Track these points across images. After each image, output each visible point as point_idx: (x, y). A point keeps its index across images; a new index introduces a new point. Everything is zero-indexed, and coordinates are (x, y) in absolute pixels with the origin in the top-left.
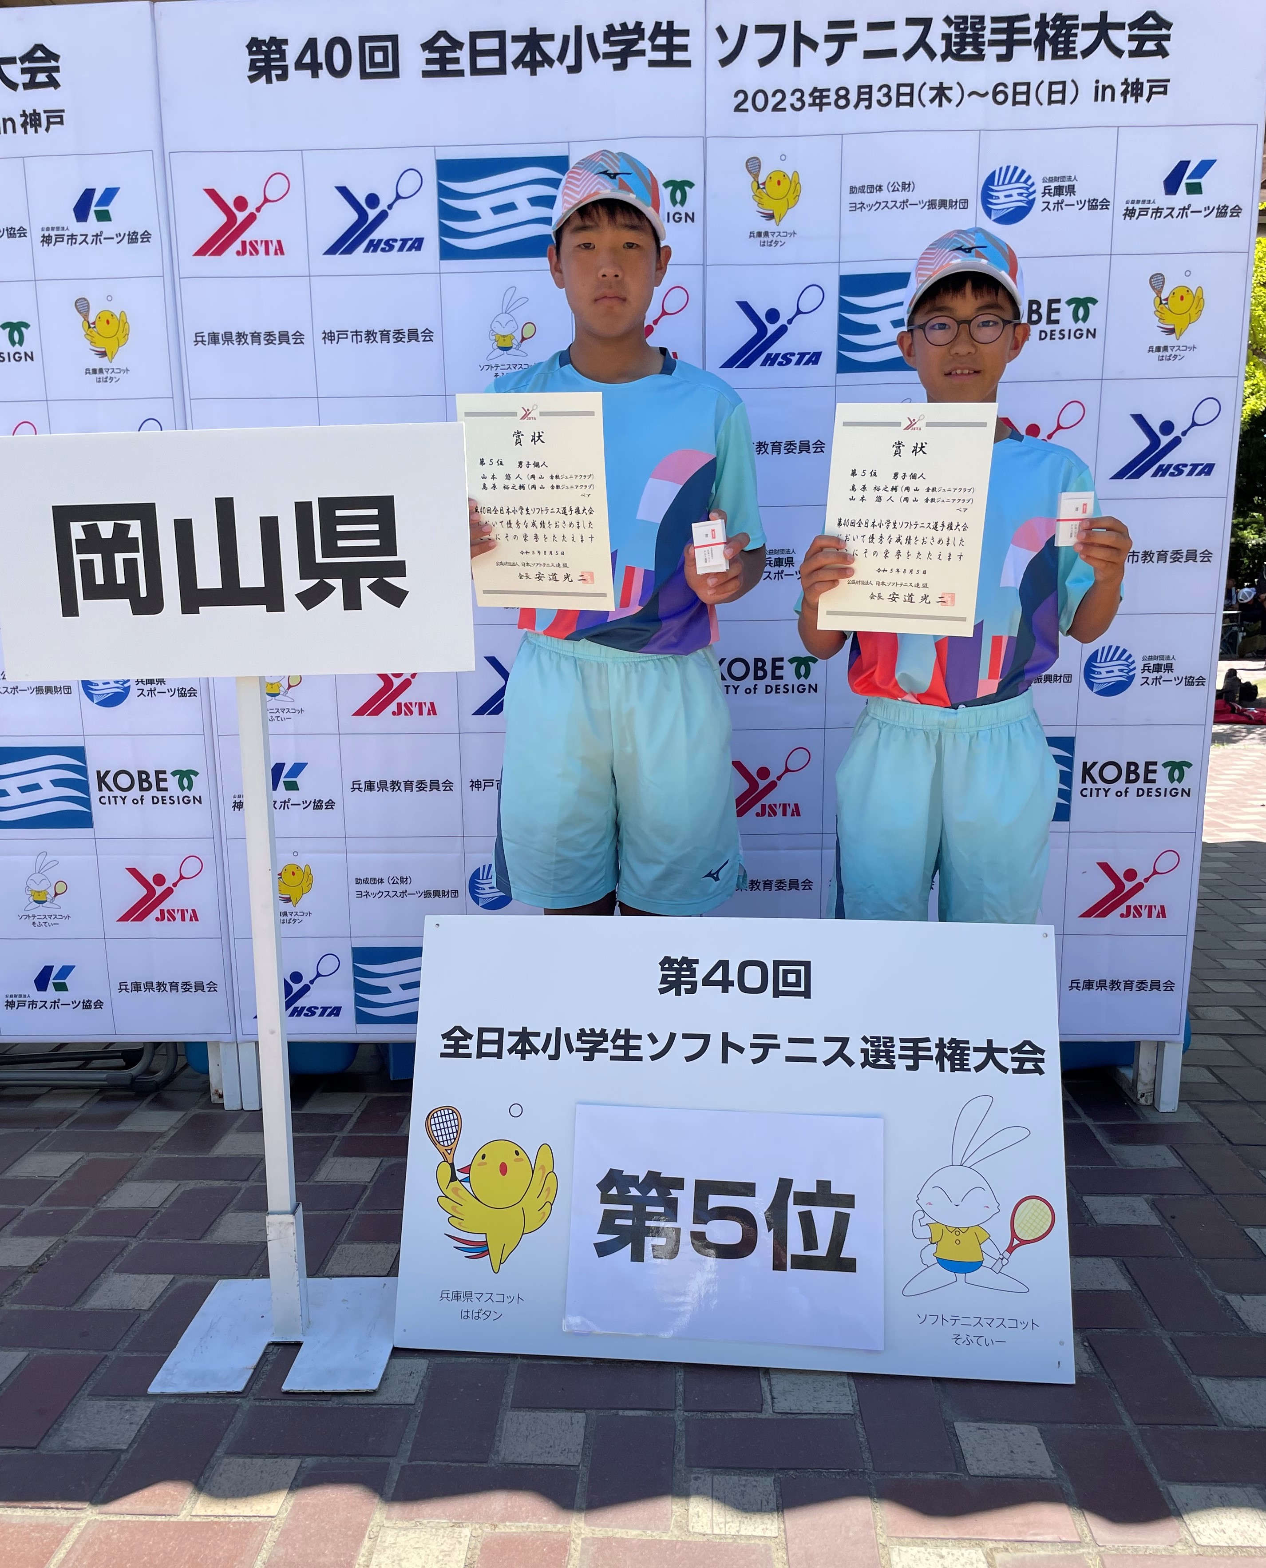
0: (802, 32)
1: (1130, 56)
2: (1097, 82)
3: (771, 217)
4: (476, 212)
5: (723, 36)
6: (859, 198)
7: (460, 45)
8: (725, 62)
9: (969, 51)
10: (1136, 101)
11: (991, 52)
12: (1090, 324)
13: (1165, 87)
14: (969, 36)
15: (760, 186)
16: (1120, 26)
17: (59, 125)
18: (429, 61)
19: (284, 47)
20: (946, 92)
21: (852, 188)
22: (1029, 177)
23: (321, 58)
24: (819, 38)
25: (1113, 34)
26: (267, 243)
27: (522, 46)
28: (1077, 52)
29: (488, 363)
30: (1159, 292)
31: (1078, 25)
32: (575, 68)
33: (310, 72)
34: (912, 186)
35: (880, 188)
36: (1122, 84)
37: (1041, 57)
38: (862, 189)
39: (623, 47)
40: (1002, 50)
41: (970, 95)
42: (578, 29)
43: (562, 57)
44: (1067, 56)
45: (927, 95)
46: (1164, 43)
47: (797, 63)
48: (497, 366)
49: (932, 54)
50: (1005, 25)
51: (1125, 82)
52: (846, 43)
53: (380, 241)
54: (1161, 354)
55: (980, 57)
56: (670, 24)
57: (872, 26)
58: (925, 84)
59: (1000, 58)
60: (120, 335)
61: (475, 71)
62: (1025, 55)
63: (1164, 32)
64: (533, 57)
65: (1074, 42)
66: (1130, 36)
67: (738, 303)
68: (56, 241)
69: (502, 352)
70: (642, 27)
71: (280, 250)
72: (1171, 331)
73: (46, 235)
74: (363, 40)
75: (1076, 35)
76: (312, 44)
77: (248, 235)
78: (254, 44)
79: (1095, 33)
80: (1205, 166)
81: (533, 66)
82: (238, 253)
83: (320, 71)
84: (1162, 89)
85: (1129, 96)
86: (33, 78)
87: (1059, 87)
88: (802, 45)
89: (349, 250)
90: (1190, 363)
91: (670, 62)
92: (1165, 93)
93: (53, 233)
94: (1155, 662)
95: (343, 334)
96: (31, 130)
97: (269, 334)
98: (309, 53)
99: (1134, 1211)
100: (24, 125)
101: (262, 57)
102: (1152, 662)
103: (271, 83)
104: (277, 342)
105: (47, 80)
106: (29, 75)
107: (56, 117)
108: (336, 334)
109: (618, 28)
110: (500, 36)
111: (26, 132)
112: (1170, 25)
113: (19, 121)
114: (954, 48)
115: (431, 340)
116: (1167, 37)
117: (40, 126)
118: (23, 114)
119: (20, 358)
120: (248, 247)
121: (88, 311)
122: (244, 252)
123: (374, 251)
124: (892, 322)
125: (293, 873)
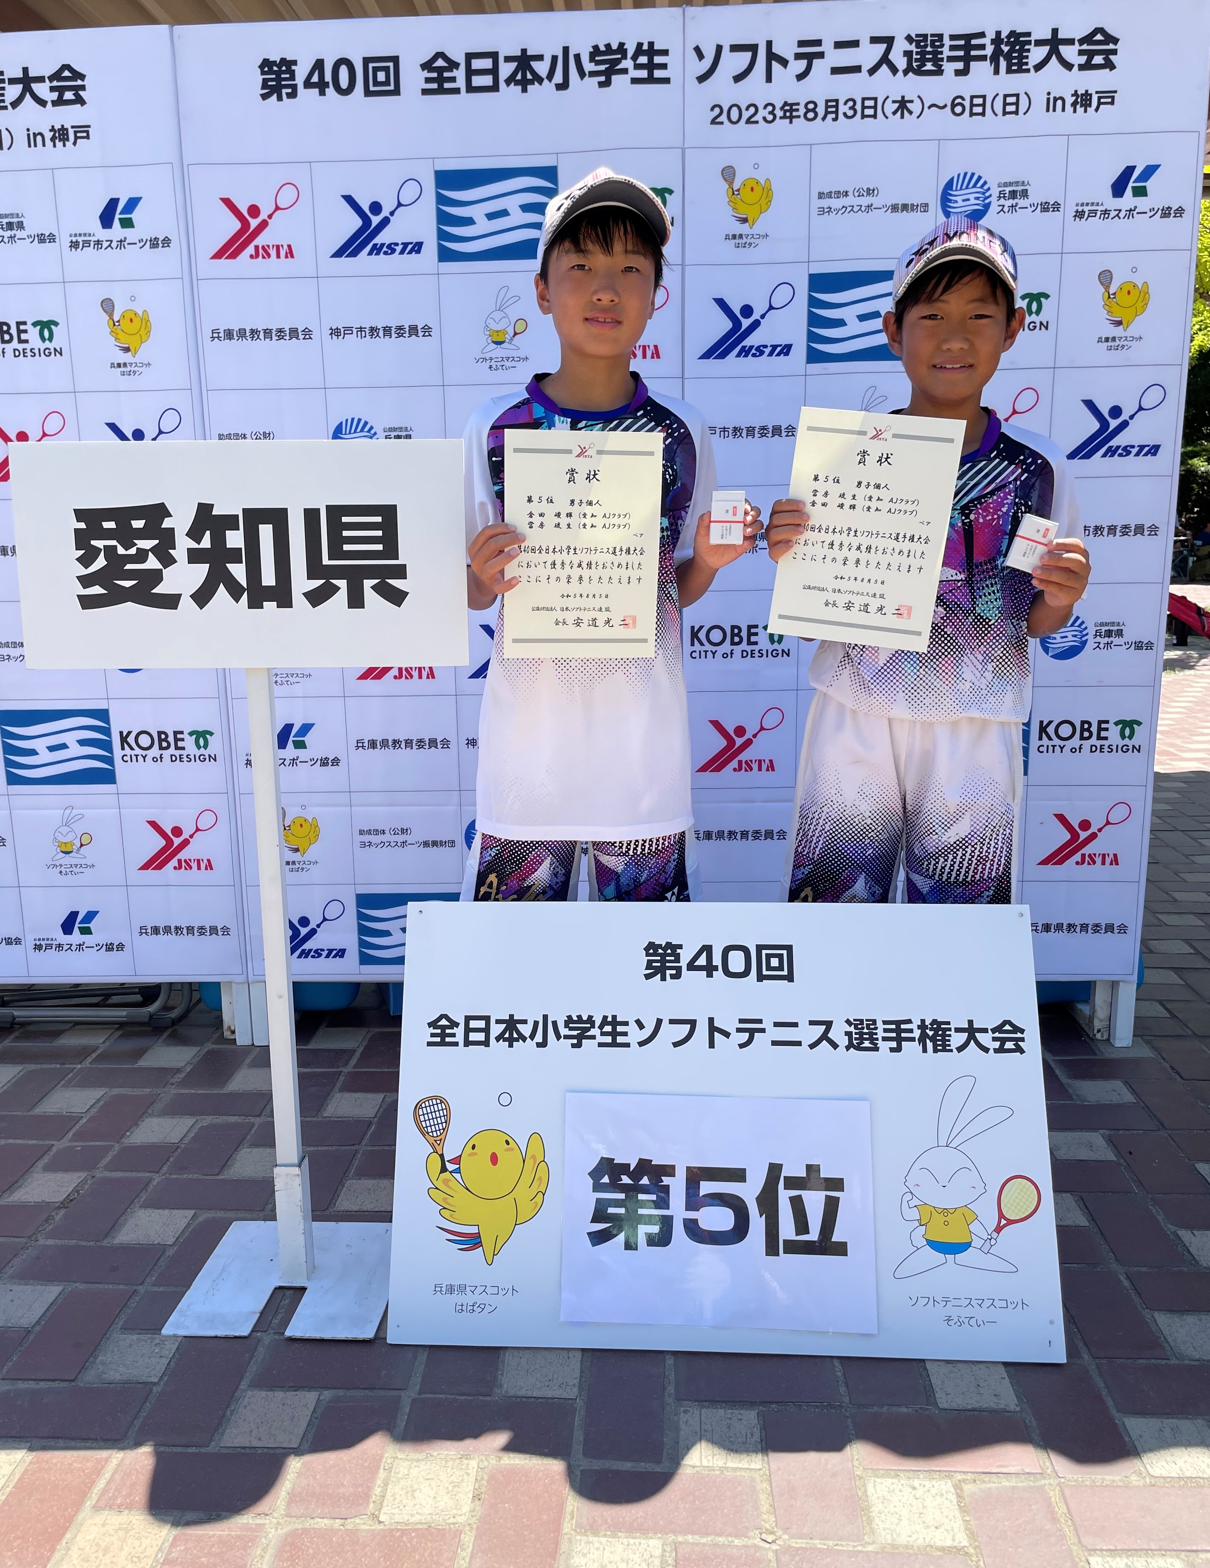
0: (774, 51)
1: (1079, 70)
2: (1049, 94)
3: (744, 220)
4: (471, 218)
5: (700, 55)
6: (826, 203)
7: (457, 65)
8: (702, 79)
9: (929, 66)
10: (1086, 111)
11: (949, 68)
12: (1043, 317)
13: (1113, 98)
14: (929, 53)
15: (735, 193)
16: (1070, 42)
18: (428, 80)
19: (293, 67)
20: (908, 105)
21: (820, 194)
22: (985, 183)
23: (328, 77)
24: (790, 57)
25: (1064, 50)
26: (278, 247)
27: (513, 65)
28: (1030, 66)
29: (483, 356)
30: (1106, 288)
31: (1030, 41)
32: (563, 86)
33: (317, 90)
34: (876, 192)
35: (846, 194)
36: (1073, 95)
37: (997, 72)
38: (829, 195)
39: (607, 66)
40: (960, 65)
41: (929, 107)
42: (566, 49)
43: (550, 76)
44: (1020, 70)
45: (890, 107)
46: (1112, 57)
47: (769, 79)
48: (491, 359)
49: (894, 70)
50: (962, 42)
51: (1075, 94)
52: (814, 61)
53: (383, 245)
54: (1109, 344)
55: (939, 72)
56: (651, 44)
57: (839, 45)
58: (888, 97)
59: (958, 73)
60: (143, 332)
61: (470, 89)
62: (981, 70)
63: (1111, 46)
65: (1027, 57)
66: (1079, 50)
67: (714, 299)
68: (83, 247)
69: (495, 346)
70: (625, 47)
71: (290, 253)
72: (1119, 323)
73: (74, 240)
74: (366, 61)
75: (1028, 51)
76: (319, 65)
78: (266, 65)
79: (1047, 49)
80: (1150, 170)
81: (524, 85)
82: (251, 257)
83: (327, 90)
84: (1110, 100)
85: (1078, 106)
86: (61, 96)
87: (1012, 100)
88: (774, 63)
89: (354, 253)
90: (1136, 353)
91: (651, 80)
92: (1112, 103)
93: (80, 239)
94: (1107, 628)
95: (348, 330)
96: (59, 144)
97: (280, 331)
98: (317, 72)
99: (1091, 1146)
100: (53, 139)
101: (274, 76)
102: (1104, 629)
103: (282, 100)
104: (287, 337)
105: (74, 98)
106: (57, 93)
107: (83, 132)
108: (342, 330)
109: (602, 48)
110: (494, 56)
111: (55, 146)
112: (1118, 40)
113: (48, 135)
114: (914, 64)
115: (430, 335)
116: (1114, 52)
117: (68, 140)
118: (53, 129)
119: (50, 353)
120: (261, 251)
121: (113, 311)
122: (257, 255)
123: (378, 254)
124: (858, 316)
125: (301, 826)
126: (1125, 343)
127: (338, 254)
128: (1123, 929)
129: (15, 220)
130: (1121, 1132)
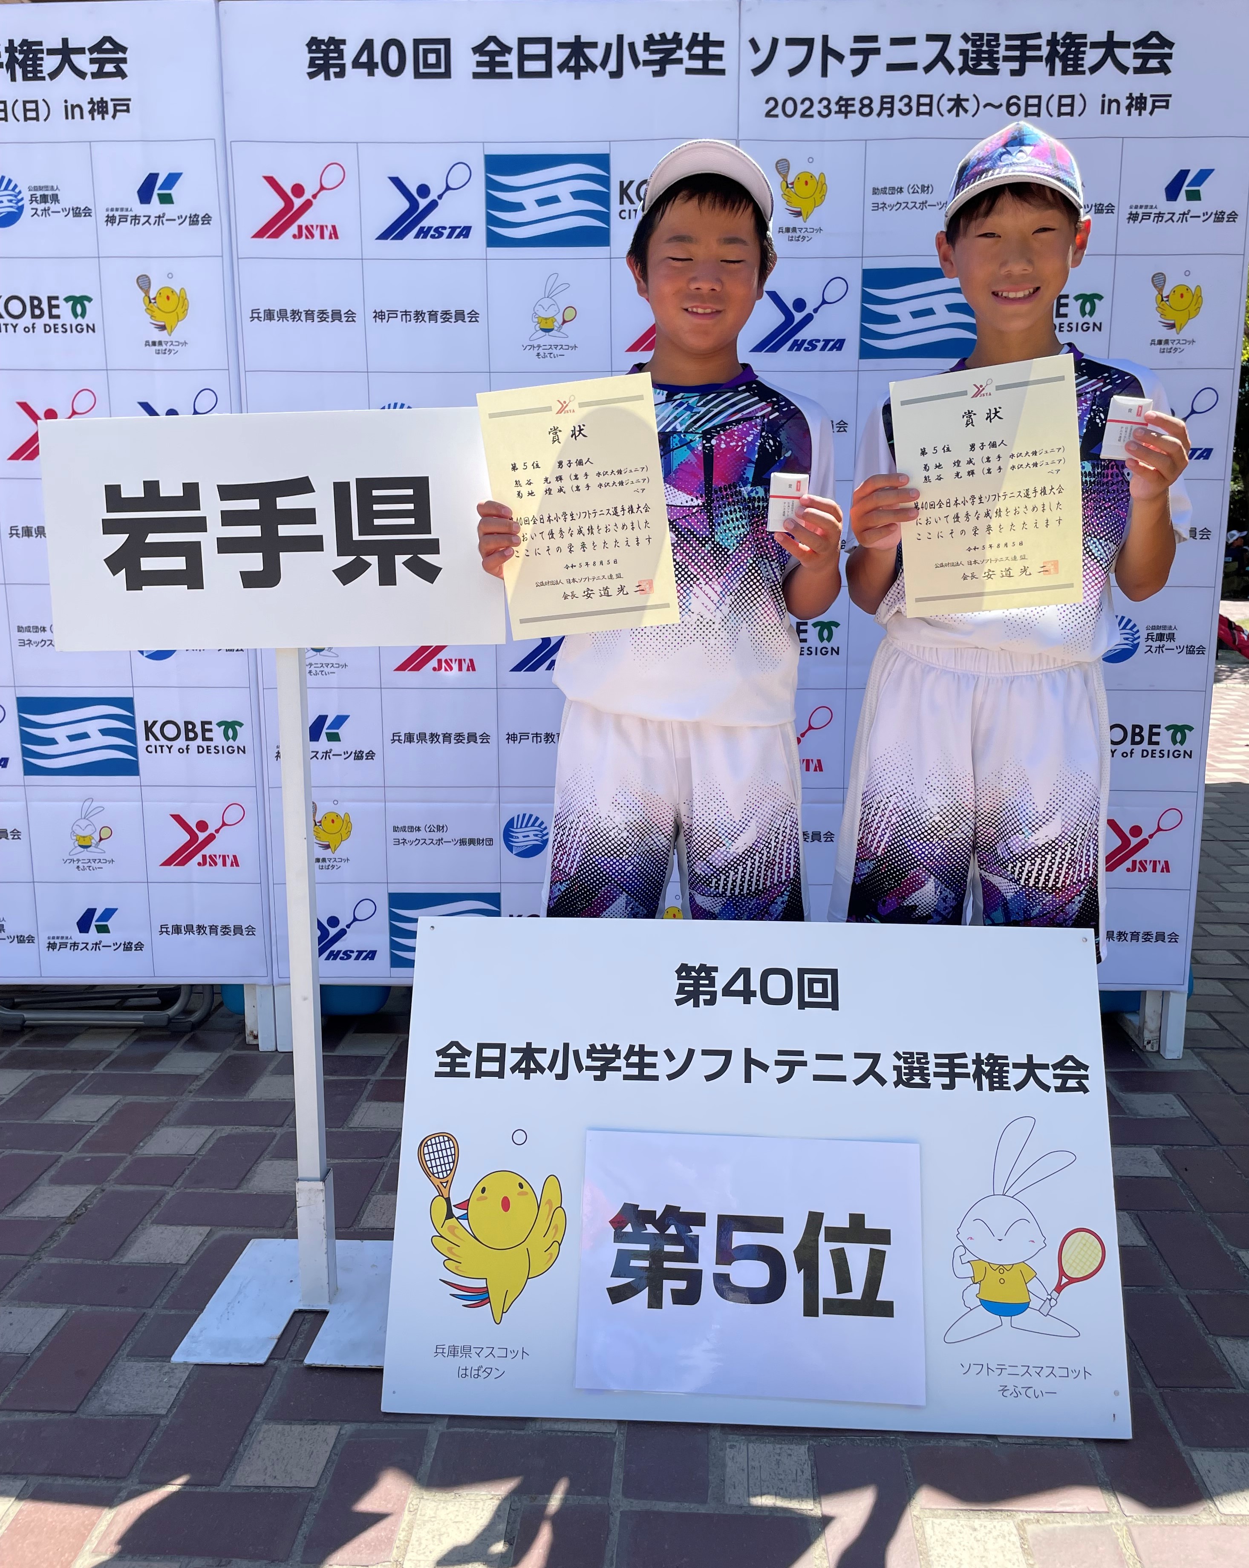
0: (829, 45)
1: (1135, 73)
2: (1104, 96)
3: (798, 214)
4: (521, 204)
5: (756, 48)
6: (880, 198)
7: (508, 50)
8: (757, 71)
9: (985, 65)
10: (1140, 114)
11: (1005, 67)
12: (1096, 318)
13: (1167, 101)
14: (985, 52)
15: (789, 186)
16: (1126, 45)
17: (125, 113)
18: (479, 64)
19: (342, 47)
20: (963, 103)
21: (874, 189)
23: (377, 58)
24: (846, 52)
25: (1118, 51)
26: (322, 227)
27: (567, 51)
28: (1086, 68)
30: (1160, 291)
31: (1087, 43)
32: (617, 74)
33: (366, 70)
34: (930, 189)
35: (901, 190)
36: (1128, 98)
37: (1052, 73)
38: (884, 191)
39: (662, 55)
40: (1016, 65)
41: (985, 106)
42: (620, 38)
43: (604, 63)
44: (1076, 72)
45: (946, 105)
46: (1165, 61)
47: (824, 73)
48: (539, 346)
49: (950, 68)
50: (1018, 43)
51: (1130, 97)
52: (871, 57)
53: (430, 228)
54: (1162, 346)
55: (995, 71)
56: (706, 35)
57: (895, 42)
58: (943, 95)
59: (1014, 73)
60: (180, 310)
61: (523, 74)
62: (1036, 70)
63: (1166, 50)
64: (577, 62)
65: (1082, 59)
66: (1135, 54)
68: (120, 221)
69: (544, 333)
70: (680, 37)
71: (334, 234)
72: (1173, 326)
73: (111, 215)
74: (417, 42)
75: (1084, 52)
76: (368, 45)
77: (304, 220)
78: (314, 43)
79: (1101, 51)
80: (1204, 175)
81: (577, 71)
82: (294, 236)
83: (376, 70)
84: (1164, 104)
85: (1133, 109)
86: (101, 68)
87: (1068, 101)
88: (829, 57)
89: (401, 236)
90: (1189, 356)
91: (705, 70)
92: (1167, 107)
93: (117, 214)
94: (1158, 632)
95: (393, 313)
96: (98, 117)
97: (323, 312)
98: (366, 53)
99: (1146, 1162)
100: (91, 112)
101: (322, 55)
102: (1156, 632)
103: (329, 79)
104: (330, 319)
105: (114, 70)
106: (97, 65)
107: (123, 105)
108: (387, 313)
109: (657, 38)
110: (547, 41)
111: (93, 119)
112: (1173, 44)
113: (87, 108)
114: (970, 63)
115: (477, 321)
116: (1169, 56)
117: (107, 113)
118: (91, 102)
119: (82, 330)
120: (304, 231)
121: (149, 287)
122: (300, 236)
123: (425, 237)
124: (911, 313)
125: (333, 821)
126: (1178, 346)
127: (384, 236)
128: (1174, 938)
129: (49, 193)
130: (1175, 1147)
